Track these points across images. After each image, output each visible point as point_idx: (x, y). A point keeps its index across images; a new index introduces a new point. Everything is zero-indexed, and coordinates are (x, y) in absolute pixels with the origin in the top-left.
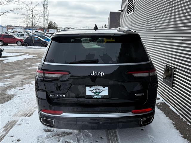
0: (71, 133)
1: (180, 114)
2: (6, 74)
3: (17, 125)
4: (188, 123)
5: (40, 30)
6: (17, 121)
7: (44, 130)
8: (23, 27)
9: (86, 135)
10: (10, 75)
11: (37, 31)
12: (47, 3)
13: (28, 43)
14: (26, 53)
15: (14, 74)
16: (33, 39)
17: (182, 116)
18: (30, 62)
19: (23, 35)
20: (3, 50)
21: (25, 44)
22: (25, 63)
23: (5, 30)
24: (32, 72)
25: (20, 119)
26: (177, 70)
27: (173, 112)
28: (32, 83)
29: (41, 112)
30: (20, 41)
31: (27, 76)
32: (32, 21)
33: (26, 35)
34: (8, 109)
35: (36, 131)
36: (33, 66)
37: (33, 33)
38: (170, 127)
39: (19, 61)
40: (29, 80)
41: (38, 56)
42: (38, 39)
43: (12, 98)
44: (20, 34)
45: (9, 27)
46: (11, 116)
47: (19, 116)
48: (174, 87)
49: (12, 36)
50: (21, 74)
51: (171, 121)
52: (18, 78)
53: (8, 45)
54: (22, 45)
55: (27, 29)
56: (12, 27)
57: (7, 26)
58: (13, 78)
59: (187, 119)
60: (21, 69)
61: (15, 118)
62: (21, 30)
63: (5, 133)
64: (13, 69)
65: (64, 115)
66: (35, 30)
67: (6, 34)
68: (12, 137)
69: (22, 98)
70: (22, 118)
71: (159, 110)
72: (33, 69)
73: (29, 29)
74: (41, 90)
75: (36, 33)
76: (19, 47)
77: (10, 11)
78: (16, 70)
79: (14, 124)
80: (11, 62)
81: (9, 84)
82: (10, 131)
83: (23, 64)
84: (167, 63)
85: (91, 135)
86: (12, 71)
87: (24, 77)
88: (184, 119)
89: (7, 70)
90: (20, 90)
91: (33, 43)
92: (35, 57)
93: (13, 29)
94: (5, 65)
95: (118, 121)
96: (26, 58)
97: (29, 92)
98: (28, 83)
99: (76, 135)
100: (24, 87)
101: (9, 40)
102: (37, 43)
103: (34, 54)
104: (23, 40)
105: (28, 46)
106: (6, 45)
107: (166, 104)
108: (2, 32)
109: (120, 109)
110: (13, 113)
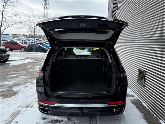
0: (62, 121)
1: (150, 108)
2: (12, 74)
3: (21, 114)
4: (155, 115)
5: (41, 38)
6: (21, 111)
7: (41, 118)
8: (26, 35)
9: (73, 122)
10: (15, 75)
11: (38, 39)
12: (47, 16)
13: (30, 49)
14: (28, 58)
15: (18, 74)
16: (34, 46)
17: (151, 109)
18: (32, 65)
19: (26, 43)
20: (10, 54)
21: (27, 50)
22: (28, 65)
23: (11, 38)
24: (33, 73)
25: (23, 110)
26: (147, 73)
27: (144, 107)
28: (33, 82)
29: (40, 102)
30: (24, 47)
31: (29, 77)
32: (34, 31)
33: (29, 42)
34: (14, 102)
35: (35, 118)
36: (34, 68)
37: (35, 41)
38: (140, 118)
39: (22, 64)
40: (30, 80)
41: (38, 60)
42: (39, 46)
43: (17, 93)
44: (24, 41)
45: (15, 36)
46: (16, 107)
47: (22, 107)
48: (145, 87)
49: (17, 43)
50: (24, 75)
51: (142, 114)
52: (22, 78)
53: (14, 50)
54: (25, 51)
55: (29, 37)
56: (17, 36)
57: (13, 34)
58: (18, 78)
59: (154, 112)
60: (24, 71)
61: (19, 109)
62: (24, 38)
63: (11, 120)
64: (17, 71)
65: (57, 105)
66: (37, 39)
67: (12, 41)
68: (17, 122)
69: (25, 94)
70: (25, 109)
71: (133, 105)
72: (34, 71)
73: (32, 38)
74: (40, 86)
75: (37, 41)
76: (23, 52)
77: (17, 24)
78: (20, 71)
79: (19, 113)
80: (16, 65)
81: (15, 82)
82: (15, 118)
83: (26, 67)
84: (140, 67)
85: (78, 122)
86: (17, 72)
87: (26, 77)
88: (152, 112)
89: (13, 71)
90: (23, 87)
91: (35, 49)
92: (36, 61)
93: (18, 37)
94: (11, 68)
95: (96, 110)
96: (29, 62)
97: (30, 89)
98: (29, 82)
99: (66, 122)
100: (26, 85)
101: (15, 47)
102: (38, 49)
103: (34, 59)
104: (27, 47)
105: (30, 52)
106: (12, 50)
107: (139, 100)
108: (9, 40)
109: (99, 101)
110: (18, 105)
